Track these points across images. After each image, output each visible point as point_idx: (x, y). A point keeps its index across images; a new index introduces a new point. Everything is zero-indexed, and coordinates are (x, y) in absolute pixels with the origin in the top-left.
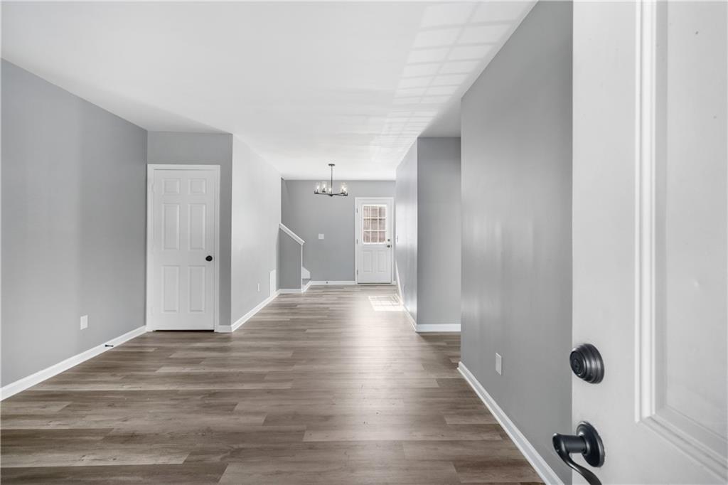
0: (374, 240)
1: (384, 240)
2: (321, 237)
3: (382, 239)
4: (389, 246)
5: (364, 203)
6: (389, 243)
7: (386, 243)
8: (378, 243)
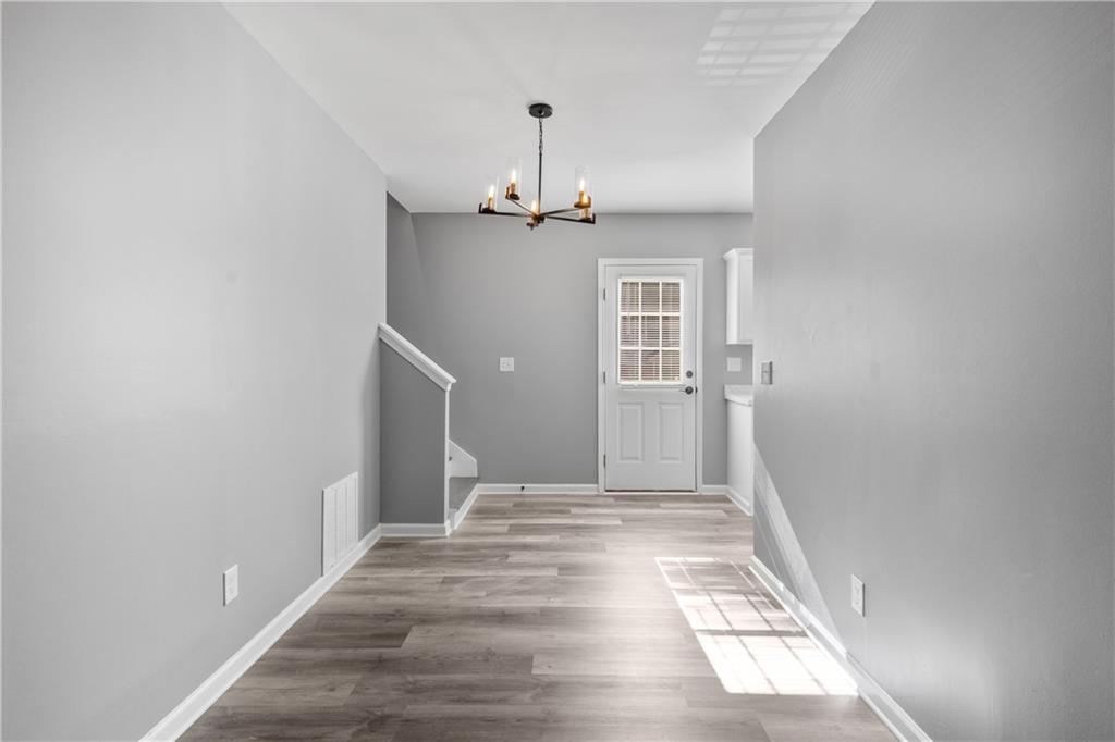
0: (649, 372)
1: (676, 373)
2: (507, 364)
3: (671, 371)
4: (689, 391)
5: (621, 275)
6: (689, 382)
7: (682, 380)
8: (660, 382)
